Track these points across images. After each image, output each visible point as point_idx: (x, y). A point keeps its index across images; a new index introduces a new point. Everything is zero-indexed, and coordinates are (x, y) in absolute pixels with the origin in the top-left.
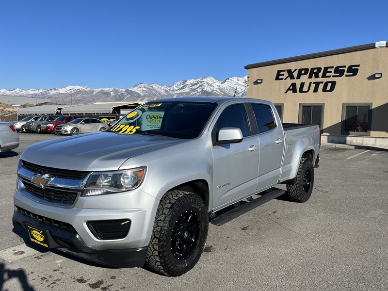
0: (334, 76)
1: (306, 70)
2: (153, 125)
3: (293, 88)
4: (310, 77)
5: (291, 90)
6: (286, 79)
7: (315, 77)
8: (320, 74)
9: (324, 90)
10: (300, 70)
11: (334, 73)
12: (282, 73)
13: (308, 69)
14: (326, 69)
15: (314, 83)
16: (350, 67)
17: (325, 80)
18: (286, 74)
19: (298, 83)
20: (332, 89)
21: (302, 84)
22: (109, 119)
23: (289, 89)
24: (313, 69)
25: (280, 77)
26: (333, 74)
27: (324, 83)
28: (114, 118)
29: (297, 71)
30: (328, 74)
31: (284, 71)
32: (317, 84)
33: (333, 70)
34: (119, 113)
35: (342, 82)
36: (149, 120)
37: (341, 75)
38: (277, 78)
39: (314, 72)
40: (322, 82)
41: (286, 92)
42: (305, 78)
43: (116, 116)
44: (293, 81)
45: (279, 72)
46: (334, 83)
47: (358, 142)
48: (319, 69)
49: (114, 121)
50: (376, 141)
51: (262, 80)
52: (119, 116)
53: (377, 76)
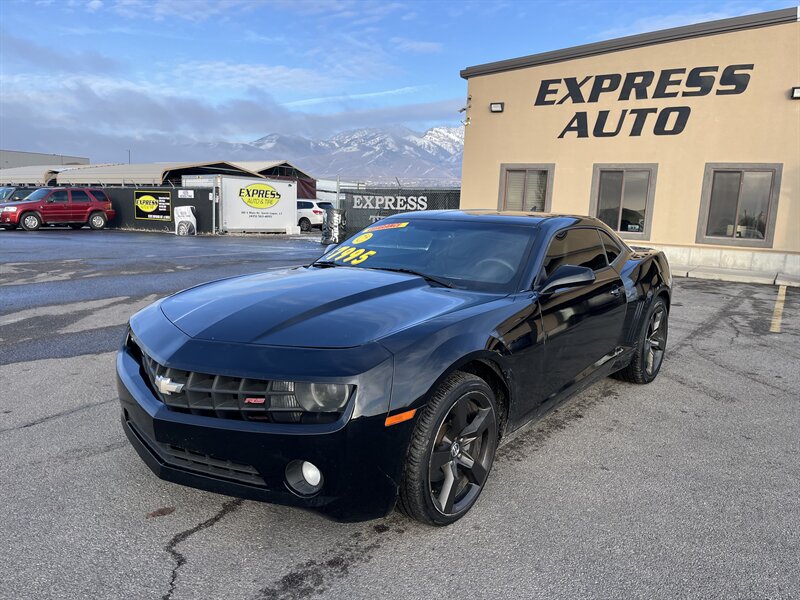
0: (685, 94)
1: (615, 79)
2: (255, 211)
3: (580, 125)
4: (624, 96)
5: (574, 129)
6: (561, 102)
7: (638, 97)
8: (651, 90)
9: (659, 130)
10: (600, 79)
11: (688, 85)
12: (552, 87)
13: (619, 77)
14: (666, 74)
15: (633, 112)
16: (730, 70)
17: (661, 104)
18: (563, 89)
19: (592, 111)
20: (679, 128)
21: (603, 116)
22: (156, 196)
23: (569, 128)
24: (631, 77)
25: (549, 98)
26: (683, 88)
27: (659, 112)
28: (167, 195)
29: (591, 82)
30: (670, 89)
31: (559, 81)
32: (641, 115)
33: (684, 77)
34: (179, 184)
35: (706, 109)
36: (246, 198)
37: (705, 91)
38: (540, 101)
39: (634, 85)
40: (654, 110)
41: (561, 136)
42: (609, 101)
43: (171, 190)
44: (580, 108)
45: (545, 84)
46: (684, 113)
47: (739, 262)
48: (648, 76)
49: (167, 201)
50: (785, 262)
51: (502, 105)
52: (177, 191)
53: (798, 93)
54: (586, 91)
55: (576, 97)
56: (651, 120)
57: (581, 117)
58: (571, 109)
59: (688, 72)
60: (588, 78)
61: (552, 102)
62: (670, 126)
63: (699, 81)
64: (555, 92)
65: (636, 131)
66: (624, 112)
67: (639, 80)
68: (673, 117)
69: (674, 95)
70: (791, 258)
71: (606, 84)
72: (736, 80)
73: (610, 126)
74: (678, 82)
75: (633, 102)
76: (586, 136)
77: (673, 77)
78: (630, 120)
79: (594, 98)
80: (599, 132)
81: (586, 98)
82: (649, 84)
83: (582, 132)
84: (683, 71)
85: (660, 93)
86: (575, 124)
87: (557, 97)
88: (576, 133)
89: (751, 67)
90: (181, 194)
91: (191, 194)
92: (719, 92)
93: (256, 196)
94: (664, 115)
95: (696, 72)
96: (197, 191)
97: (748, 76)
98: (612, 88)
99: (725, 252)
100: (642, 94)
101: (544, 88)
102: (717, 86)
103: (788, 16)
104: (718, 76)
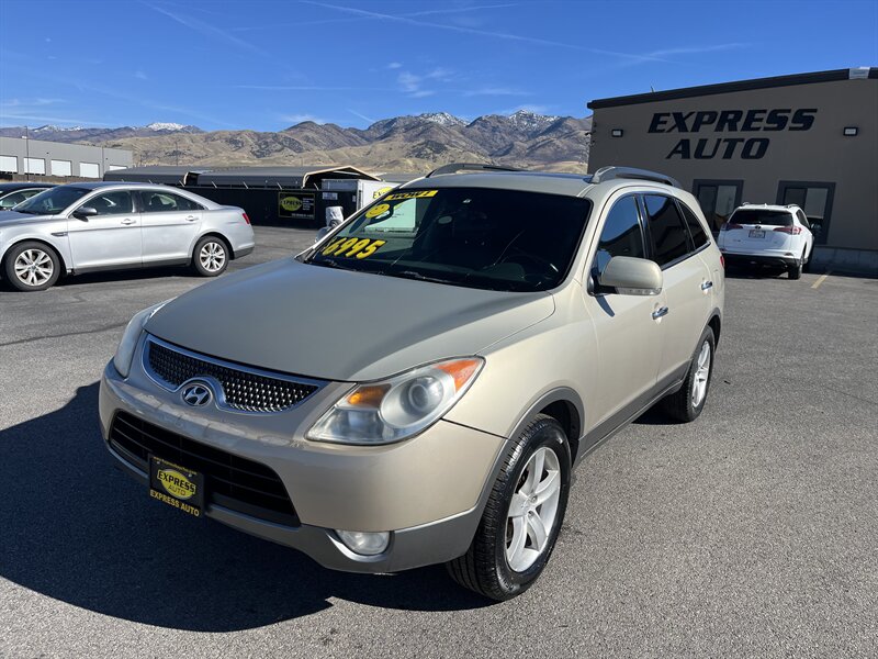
0: (766, 129)
1: (713, 115)
3: (683, 148)
5: (679, 152)
6: (670, 131)
7: (730, 130)
8: (740, 124)
9: (746, 154)
10: (701, 115)
11: (768, 122)
12: (662, 119)
13: (716, 113)
14: (752, 114)
15: (725, 140)
17: (748, 135)
18: (671, 121)
19: (694, 139)
20: (761, 153)
22: (300, 197)
23: (675, 151)
24: (725, 114)
25: (660, 127)
26: (764, 124)
27: (745, 141)
28: (312, 197)
29: (693, 118)
30: (754, 125)
31: (668, 115)
32: (732, 143)
33: (765, 116)
34: (321, 186)
35: (783, 142)
37: (781, 127)
38: (653, 129)
39: (727, 119)
40: (742, 140)
41: (669, 157)
43: (316, 192)
44: (685, 136)
45: (657, 116)
46: (765, 143)
48: (738, 114)
49: (311, 202)
51: (622, 131)
52: (321, 193)
53: (848, 132)
54: (690, 123)
55: (683, 128)
56: (740, 147)
57: (685, 143)
58: (677, 136)
59: (768, 112)
60: (691, 114)
61: (662, 131)
62: (754, 152)
63: (778, 120)
64: (665, 122)
65: (728, 155)
66: (719, 140)
67: (731, 116)
68: (757, 145)
69: (758, 129)
70: (839, 251)
71: (706, 118)
72: (805, 119)
73: (708, 151)
74: (761, 120)
75: (726, 133)
76: (689, 157)
77: (757, 116)
78: (723, 147)
79: (696, 128)
80: (699, 155)
81: (690, 128)
82: (739, 120)
83: (686, 155)
84: (765, 111)
85: (747, 127)
86: (680, 148)
87: (666, 127)
88: (681, 155)
89: (815, 111)
90: (325, 195)
91: (335, 196)
92: (791, 129)
94: (751, 142)
95: (774, 112)
96: (341, 194)
97: (813, 118)
98: (711, 122)
100: (733, 128)
101: (657, 119)
102: (789, 124)
103: (843, 75)
104: (790, 116)
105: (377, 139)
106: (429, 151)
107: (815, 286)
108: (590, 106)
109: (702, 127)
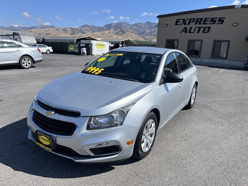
0: (210, 24)
1: (194, 19)
2: (99, 50)
4: (196, 24)
5: (184, 31)
6: (181, 25)
7: (199, 24)
8: (202, 22)
9: (204, 32)
10: (191, 19)
12: (179, 21)
13: (195, 19)
14: (206, 19)
15: (198, 27)
16: (220, 18)
17: (204, 26)
18: (182, 21)
19: (188, 27)
20: (208, 31)
21: (191, 28)
23: (183, 31)
24: (198, 19)
25: (178, 23)
26: (209, 22)
29: (188, 20)
30: (206, 22)
31: (181, 19)
32: (200, 28)
33: (210, 20)
34: (80, 42)
35: (215, 28)
36: (97, 46)
37: (214, 23)
38: (176, 24)
39: (198, 21)
40: (203, 27)
41: (181, 33)
42: (192, 25)
43: (78, 44)
44: (185, 26)
45: (177, 20)
46: (209, 28)
47: (220, 62)
48: (202, 19)
49: (77, 47)
50: (230, 62)
51: (167, 25)
52: (80, 44)
53: (234, 24)
54: (187, 22)
55: (185, 24)
56: (202, 29)
57: (186, 28)
58: (183, 26)
59: (211, 19)
60: (188, 19)
61: (179, 25)
62: (206, 31)
63: (213, 21)
64: (180, 22)
65: (198, 32)
66: (196, 27)
67: (199, 20)
68: (207, 29)
69: (207, 24)
70: (231, 61)
71: (192, 21)
72: (221, 21)
73: (192, 31)
74: (208, 21)
75: (198, 25)
76: (187, 33)
77: (207, 20)
78: (197, 29)
79: (189, 24)
80: (190, 32)
81: (187, 24)
82: (202, 21)
83: (186, 32)
84: (209, 18)
85: (204, 23)
86: (184, 30)
87: (180, 23)
88: (184, 32)
90: (81, 45)
91: (84, 45)
92: (217, 24)
93: (99, 46)
94: (205, 28)
95: (212, 19)
96: (86, 44)
97: (224, 20)
98: (193, 22)
99: (217, 60)
100: (200, 24)
101: (177, 21)
102: (217, 22)
103: (233, 7)
104: (217, 20)
105: (106, 30)
106: (121, 33)
107: (220, 72)
108: (158, 17)
109: (191, 23)
